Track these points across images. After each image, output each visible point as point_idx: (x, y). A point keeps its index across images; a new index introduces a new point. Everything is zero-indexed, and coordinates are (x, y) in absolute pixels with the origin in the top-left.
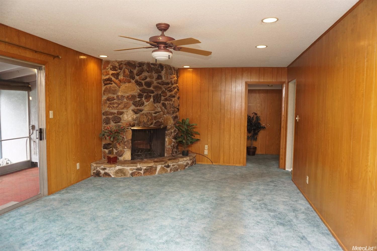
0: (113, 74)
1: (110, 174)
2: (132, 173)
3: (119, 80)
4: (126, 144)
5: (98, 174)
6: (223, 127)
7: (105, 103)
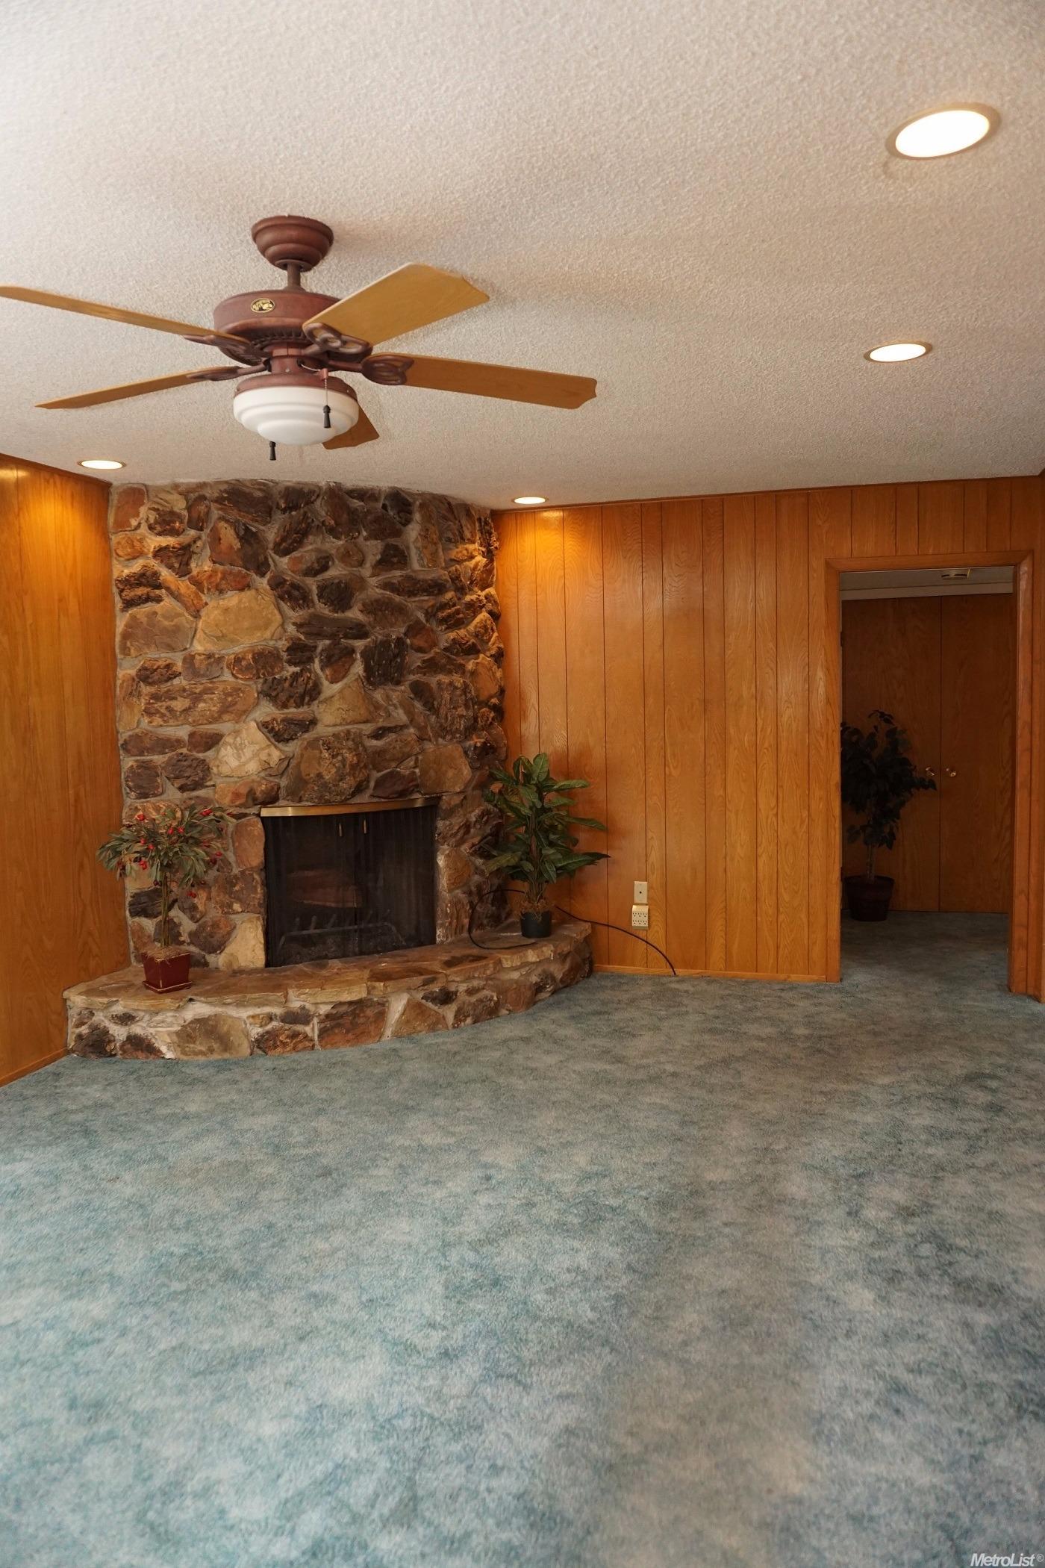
0: (160, 553)
1: (156, 1045)
2: (262, 1036)
3: (192, 577)
4: (237, 888)
5: (97, 1045)
6: (721, 792)
7: (133, 693)
